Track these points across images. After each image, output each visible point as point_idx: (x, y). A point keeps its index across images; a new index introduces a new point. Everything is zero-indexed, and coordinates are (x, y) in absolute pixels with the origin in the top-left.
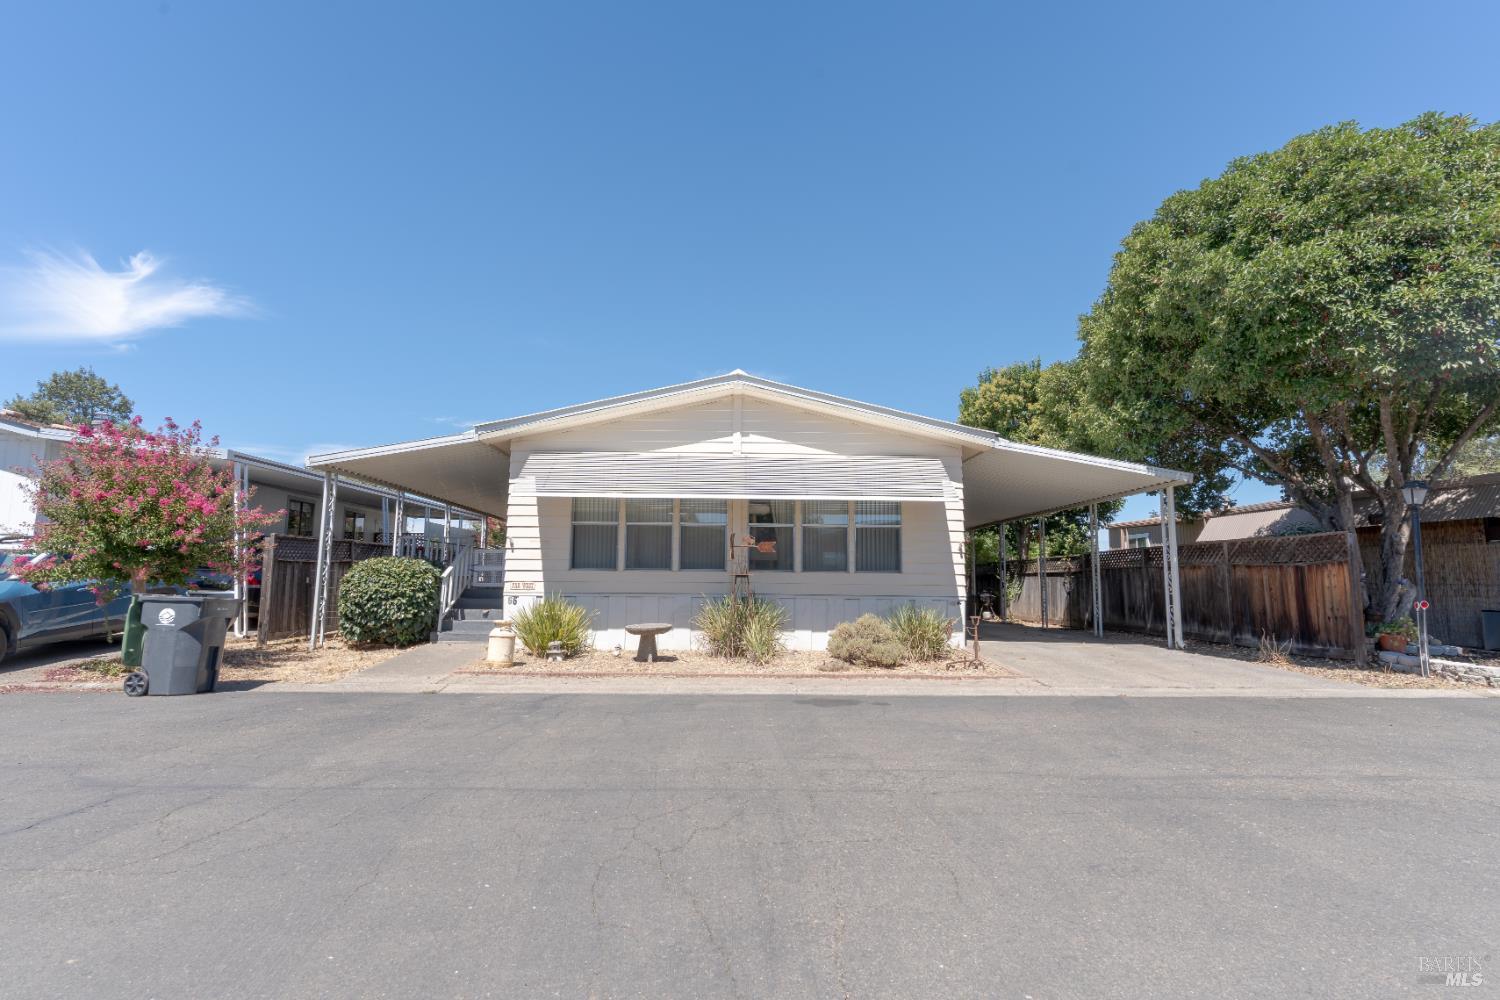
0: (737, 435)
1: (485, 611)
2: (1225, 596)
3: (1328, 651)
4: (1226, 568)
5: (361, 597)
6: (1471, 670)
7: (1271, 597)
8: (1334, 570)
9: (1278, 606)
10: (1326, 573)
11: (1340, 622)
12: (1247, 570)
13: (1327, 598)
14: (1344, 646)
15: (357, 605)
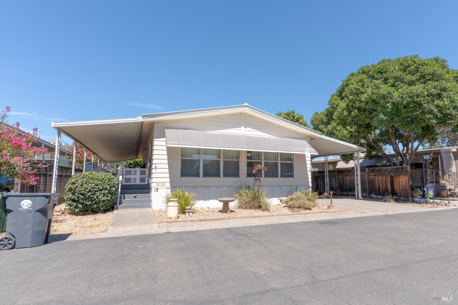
0: (243, 127)
1: (135, 195)
2: (366, 184)
3: (400, 198)
4: (367, 176)
5: (85, 191)
6: (441, 202)
7: (382, 184)
8: (403, 176)
9: (384, 186)
10: (400, 177)
11: (404, 190)
12: (374, 176)
13: (401, 184)
14: (406, 197)
15: (82, 194)
